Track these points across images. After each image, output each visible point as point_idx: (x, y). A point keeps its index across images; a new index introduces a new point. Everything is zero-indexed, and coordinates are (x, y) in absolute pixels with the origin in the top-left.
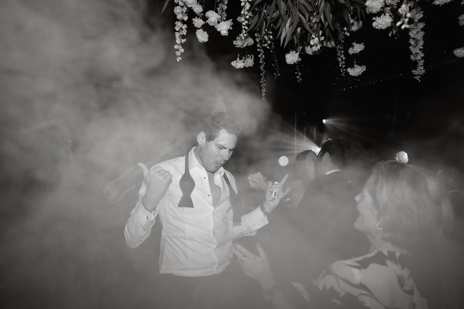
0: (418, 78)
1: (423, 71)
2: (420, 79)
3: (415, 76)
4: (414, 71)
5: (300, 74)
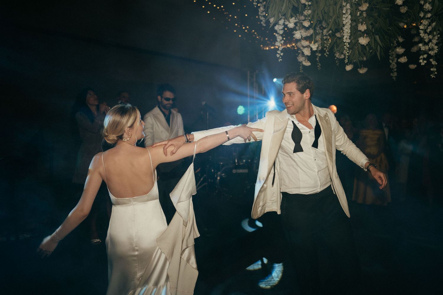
0: (394, 78)
1: (396, 75)
2: (395, 79)
3: (393, 77)
4: (392, 74)
5: (320, 65)
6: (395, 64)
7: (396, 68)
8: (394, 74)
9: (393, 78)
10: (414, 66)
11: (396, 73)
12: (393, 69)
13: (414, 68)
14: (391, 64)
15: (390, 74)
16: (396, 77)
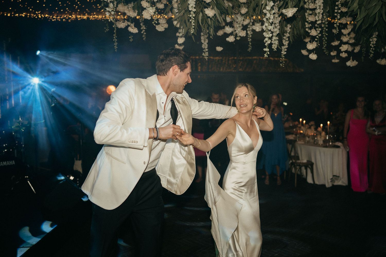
6: (206, 44)
7: (207, 48)
8: (206, 54)
9: (205, 57)
10: (221, 48)
11: (207, 53)
12: (204, 49)
13: (221, 51)
14: (203, 44)
15: (202, 54)
16: (207, 56)
